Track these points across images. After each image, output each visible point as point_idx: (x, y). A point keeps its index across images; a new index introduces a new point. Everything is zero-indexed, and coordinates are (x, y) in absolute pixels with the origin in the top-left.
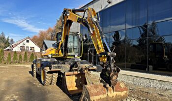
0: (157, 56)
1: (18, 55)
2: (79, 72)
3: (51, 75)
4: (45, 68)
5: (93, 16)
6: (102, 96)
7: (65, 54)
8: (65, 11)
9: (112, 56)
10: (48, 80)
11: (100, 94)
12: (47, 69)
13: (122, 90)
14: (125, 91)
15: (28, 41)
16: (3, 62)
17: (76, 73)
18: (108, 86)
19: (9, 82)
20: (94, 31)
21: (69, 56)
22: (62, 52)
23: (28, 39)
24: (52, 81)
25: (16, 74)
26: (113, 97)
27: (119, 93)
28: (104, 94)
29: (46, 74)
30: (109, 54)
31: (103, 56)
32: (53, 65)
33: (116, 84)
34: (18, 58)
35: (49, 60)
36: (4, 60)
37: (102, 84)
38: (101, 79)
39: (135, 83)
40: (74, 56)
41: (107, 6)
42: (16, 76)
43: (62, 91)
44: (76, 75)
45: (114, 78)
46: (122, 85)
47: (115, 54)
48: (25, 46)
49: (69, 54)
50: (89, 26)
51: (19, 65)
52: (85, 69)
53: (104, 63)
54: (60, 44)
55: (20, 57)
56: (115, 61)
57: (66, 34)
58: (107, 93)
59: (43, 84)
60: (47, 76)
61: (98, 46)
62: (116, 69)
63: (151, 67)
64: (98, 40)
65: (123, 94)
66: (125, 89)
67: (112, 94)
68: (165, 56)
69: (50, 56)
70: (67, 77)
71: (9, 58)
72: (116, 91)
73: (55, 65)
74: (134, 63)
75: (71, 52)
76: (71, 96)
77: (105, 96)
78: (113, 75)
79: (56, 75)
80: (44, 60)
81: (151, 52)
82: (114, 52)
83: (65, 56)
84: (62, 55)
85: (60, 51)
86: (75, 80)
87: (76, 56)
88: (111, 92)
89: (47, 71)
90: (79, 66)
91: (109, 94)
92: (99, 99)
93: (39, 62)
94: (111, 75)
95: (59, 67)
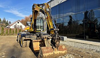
0: (92, 30)
1: (12, 30)
2: (41, 40)
3: (26, 41)
4: (22, 38)
5: (47, 8)
6: (50, 54)
7: (35, 29)
8: (34, 5)
9: (57, 31)
10: (24, 45)
11: (49, 52)
12: (24, 38)
13: (63, 50)
14: (65, 51)
15: (18, 23)
16: (4, 34)
17: (39, 40)
18: (54, 47)
19: (3, 46)
20: (47, 17)
21: (38, 31)
22: (33, 29)
23: (18, 21)
24: (26, 45)
25: (9, 41)
26: (57, 54)
27: (61, 52)
28: (51, 52)
29: (23, 41)
30: (55, 29)
31: (52, 30)
32: (26, 36)
33: (59, 47)
34: (12, 32)
35: (26, 33)
36: (4, 33)
37: (52, 47)
38: (51, 44)
39: (75, 46)
40: (40, 31)
41: (61, 1)
42: (9, 42)
43: (31, 50)
44: (40, 42)
45: (57, 43)
46: (64, 47)
47: (59, 29)
48: (17, 25)
49: (37, 29)
50: (45, 13)
51: (13, 36)
52: (46, 38)
53: (52, 35)
54: (32, 24)
55: (13, 32)
56: (58, 33)
57: (35, 18)
58: (53, 52)
59: (22, 47)
60: (23, 42)
61: (49, 25)
62: (59, 38)
63: (87, 37)
64: (50, 21)
65: (63, 52)
66: (65, 49)
67: (57, 52)
68: (96, 30)
69: (26, 31)
70: (33, 43)
71: (7, 32)
72: (59, 50)
73: (28, 36)
74: (78, 35)
75: (38, 28)
76: (35, 53)
77: (52, 53)
78: (56, 42)
79: (29, 42)
80: (23, 33)
81: (88, 28)
82: (58, 28)
83: (34, 30)
84: (33, 30)
85: (32, 28)
86: (39, 44)
87: (41, 31)
88: (56, 51)
89: (23, 39)
90: (42, 36)
91: (55, 52)
92: (48, 55)
93: (20, 35)
94: (55, 41)
95: (30, 37)
